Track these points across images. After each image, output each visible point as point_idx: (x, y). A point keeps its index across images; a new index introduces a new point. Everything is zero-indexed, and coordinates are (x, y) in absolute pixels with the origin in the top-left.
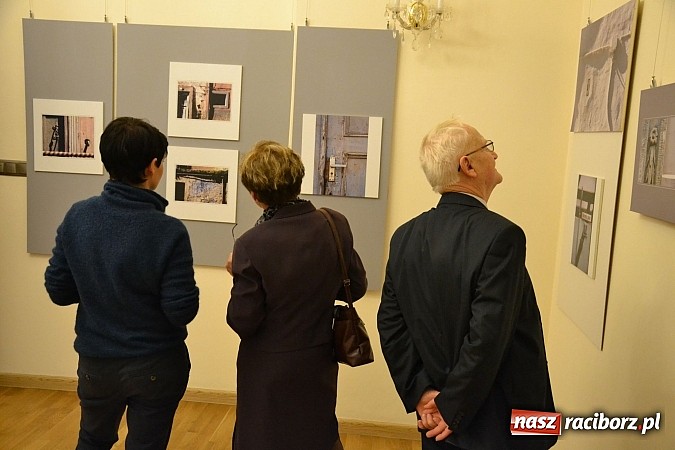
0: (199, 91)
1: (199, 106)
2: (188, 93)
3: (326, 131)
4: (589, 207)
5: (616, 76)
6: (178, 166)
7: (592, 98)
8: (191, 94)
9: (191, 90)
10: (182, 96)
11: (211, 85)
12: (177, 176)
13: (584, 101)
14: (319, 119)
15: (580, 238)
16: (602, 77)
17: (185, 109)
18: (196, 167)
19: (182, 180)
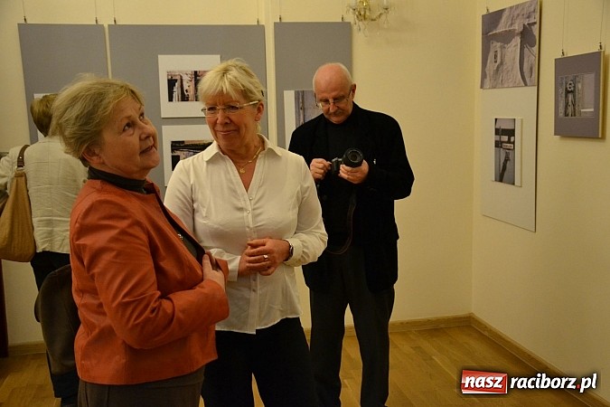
0: (186, 78)
1: (187, 91)
2: (176, 80)
3: (303, 102)
4: (509, 139)
5: (526, 49)
6: (173, 142)
7: (502, 63)
8: (179, 82)
9: (178, 78)
10: (171, 83)
11: (196, 72)
12: (173, 151)
13: (491, 66)
14: (297, 94)
15: (502, 161)
16: (510, 50)
17: (175, 95)
18: (188, 141)
19: (177, 153)
